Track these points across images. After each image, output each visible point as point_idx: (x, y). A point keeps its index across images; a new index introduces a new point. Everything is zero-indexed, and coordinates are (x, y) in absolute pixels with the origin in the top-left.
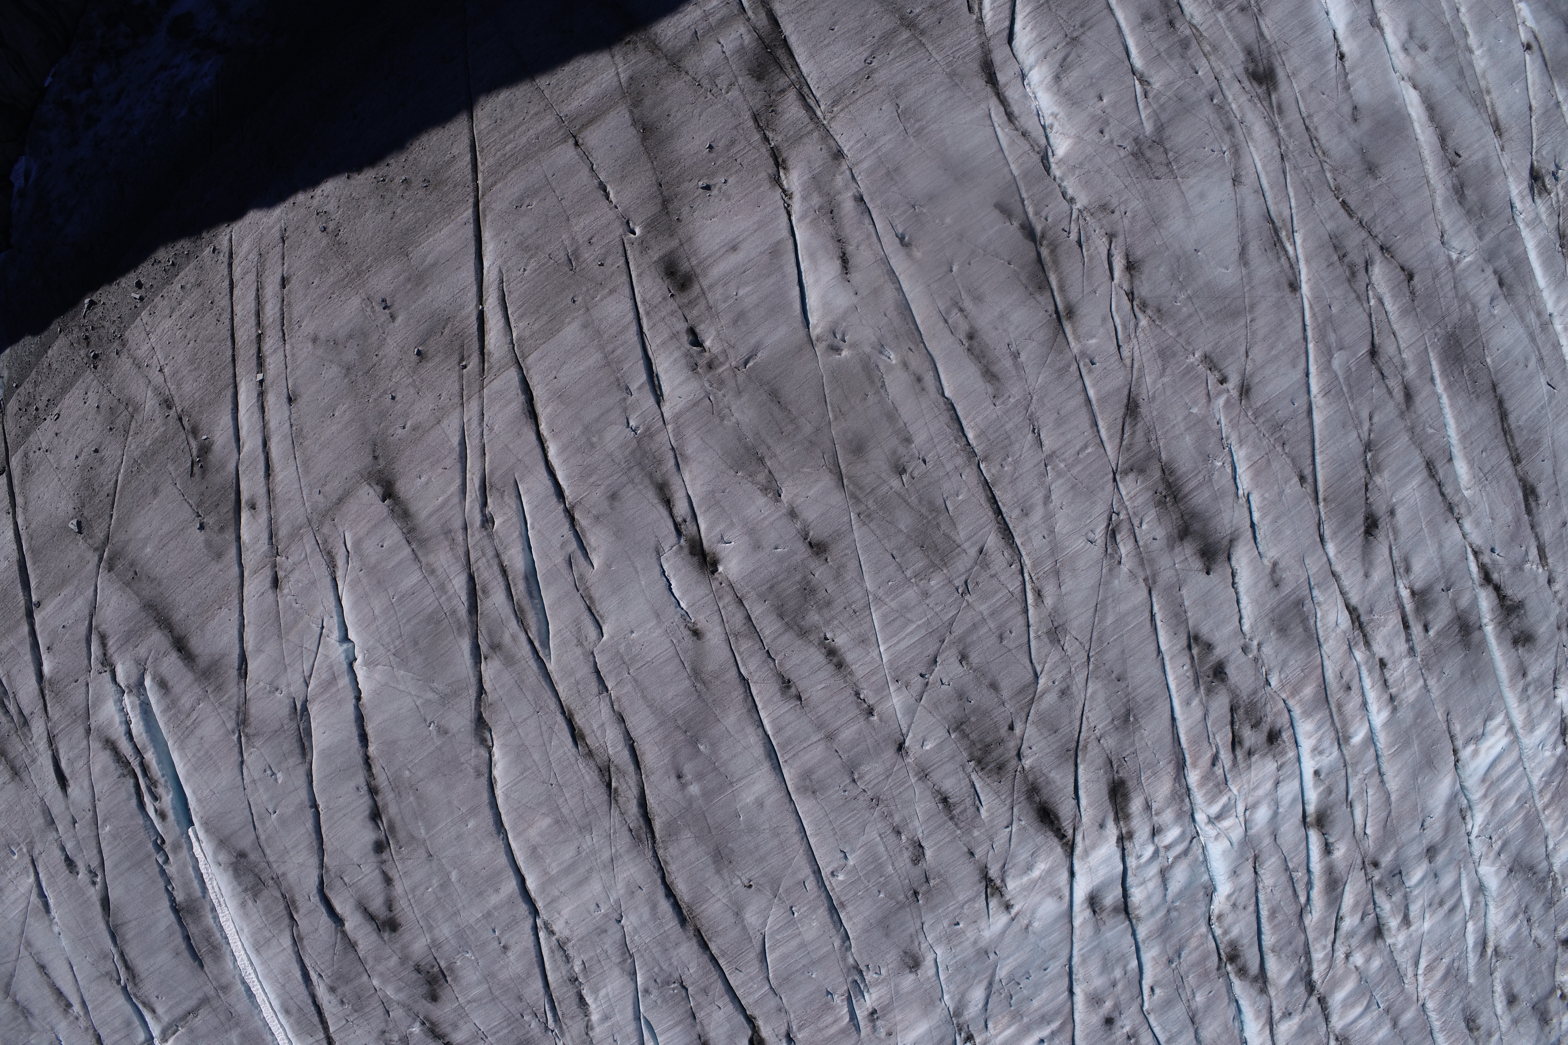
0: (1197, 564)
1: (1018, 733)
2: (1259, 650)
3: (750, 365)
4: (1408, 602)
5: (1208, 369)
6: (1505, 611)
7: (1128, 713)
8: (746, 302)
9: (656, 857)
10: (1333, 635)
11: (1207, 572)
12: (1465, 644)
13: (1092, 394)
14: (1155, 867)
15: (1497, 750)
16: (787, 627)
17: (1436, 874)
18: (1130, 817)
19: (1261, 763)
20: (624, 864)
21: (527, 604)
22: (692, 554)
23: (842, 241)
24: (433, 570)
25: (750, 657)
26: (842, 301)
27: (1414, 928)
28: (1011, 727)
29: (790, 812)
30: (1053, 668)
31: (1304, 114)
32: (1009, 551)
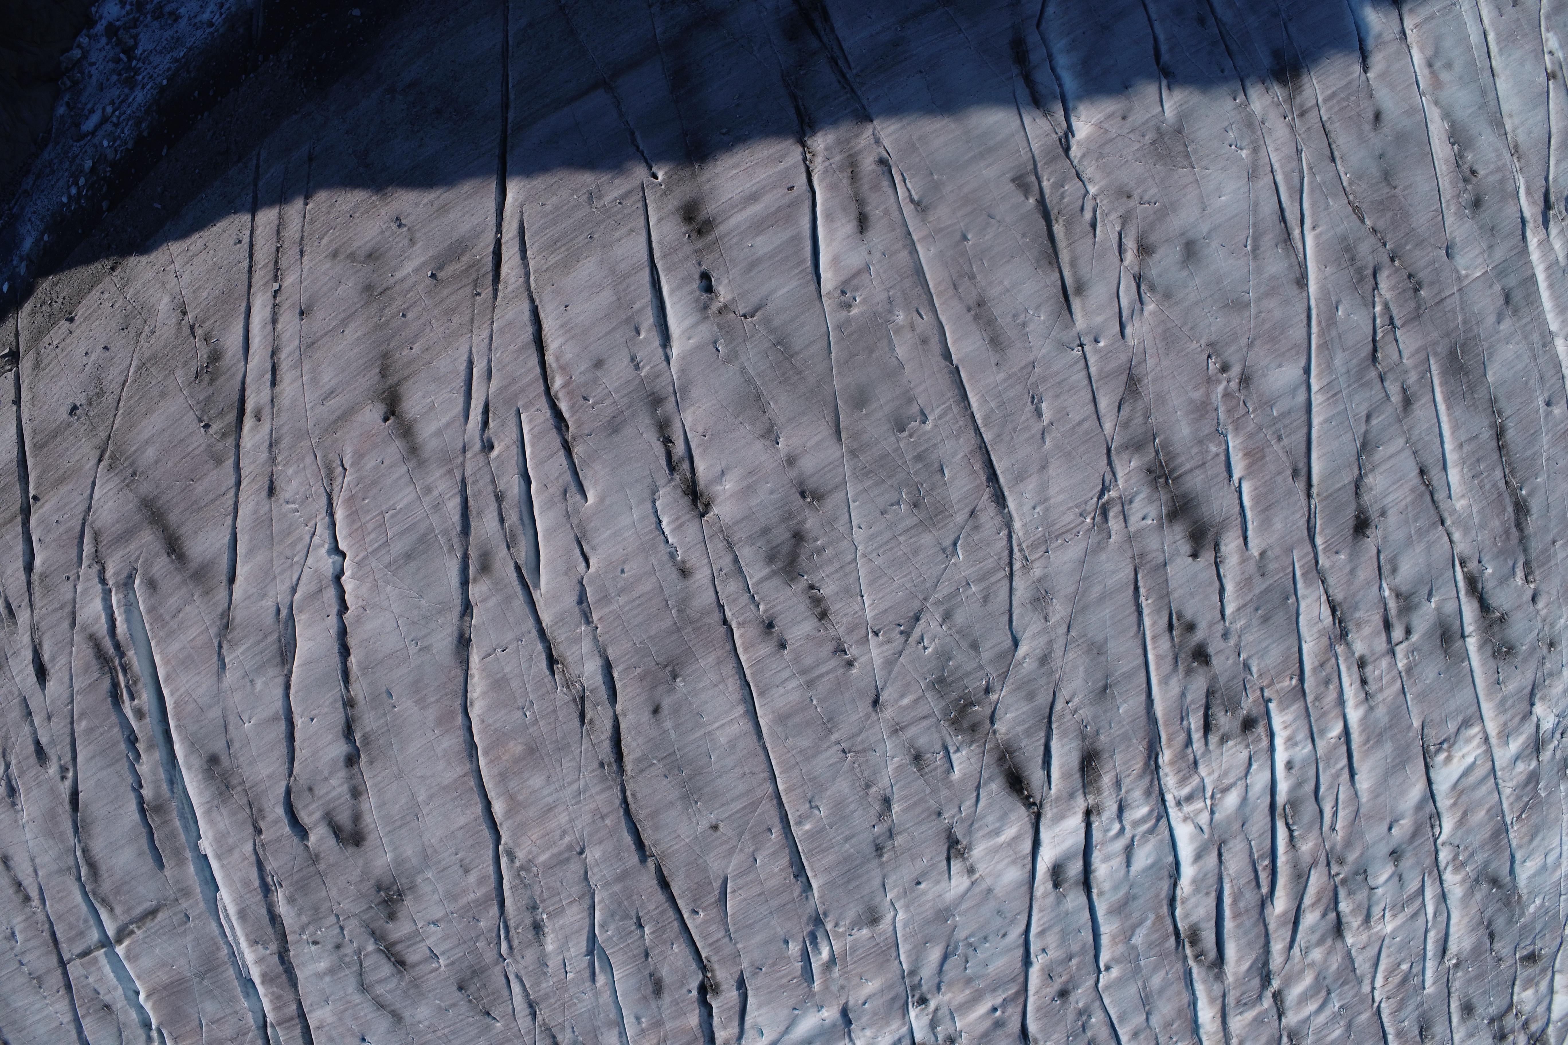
0: (1185, 548)
1: (993, 697)
2: (1240, 637)
3: (759, 314)
4: (1392, 604)
5: (1209, 357)
6: (1487, 622)
7: (1105, 688)
8: (761, 252)
9: (624, 791)
10: (1315, 630)
11: (1195, 555)
12: (1445, 651)
13: (1093, 370)
14: (1121, 844)
15: (1470, 760)
16: (774, 573)
17: (1400, 878)
18: (1099, 791)
19: (1234, 749)
20: (592, 796)
21: (519, 531)
22: (685, 493)
23: (860, 201)
24: (428, 490)
25: (735, 600)
26: (855, 260)
27: (1375, 930)
28: (987, 691)
29: (762, 757)
30: (1034, 637)
31: (1324, 118)
32: (999, 517)
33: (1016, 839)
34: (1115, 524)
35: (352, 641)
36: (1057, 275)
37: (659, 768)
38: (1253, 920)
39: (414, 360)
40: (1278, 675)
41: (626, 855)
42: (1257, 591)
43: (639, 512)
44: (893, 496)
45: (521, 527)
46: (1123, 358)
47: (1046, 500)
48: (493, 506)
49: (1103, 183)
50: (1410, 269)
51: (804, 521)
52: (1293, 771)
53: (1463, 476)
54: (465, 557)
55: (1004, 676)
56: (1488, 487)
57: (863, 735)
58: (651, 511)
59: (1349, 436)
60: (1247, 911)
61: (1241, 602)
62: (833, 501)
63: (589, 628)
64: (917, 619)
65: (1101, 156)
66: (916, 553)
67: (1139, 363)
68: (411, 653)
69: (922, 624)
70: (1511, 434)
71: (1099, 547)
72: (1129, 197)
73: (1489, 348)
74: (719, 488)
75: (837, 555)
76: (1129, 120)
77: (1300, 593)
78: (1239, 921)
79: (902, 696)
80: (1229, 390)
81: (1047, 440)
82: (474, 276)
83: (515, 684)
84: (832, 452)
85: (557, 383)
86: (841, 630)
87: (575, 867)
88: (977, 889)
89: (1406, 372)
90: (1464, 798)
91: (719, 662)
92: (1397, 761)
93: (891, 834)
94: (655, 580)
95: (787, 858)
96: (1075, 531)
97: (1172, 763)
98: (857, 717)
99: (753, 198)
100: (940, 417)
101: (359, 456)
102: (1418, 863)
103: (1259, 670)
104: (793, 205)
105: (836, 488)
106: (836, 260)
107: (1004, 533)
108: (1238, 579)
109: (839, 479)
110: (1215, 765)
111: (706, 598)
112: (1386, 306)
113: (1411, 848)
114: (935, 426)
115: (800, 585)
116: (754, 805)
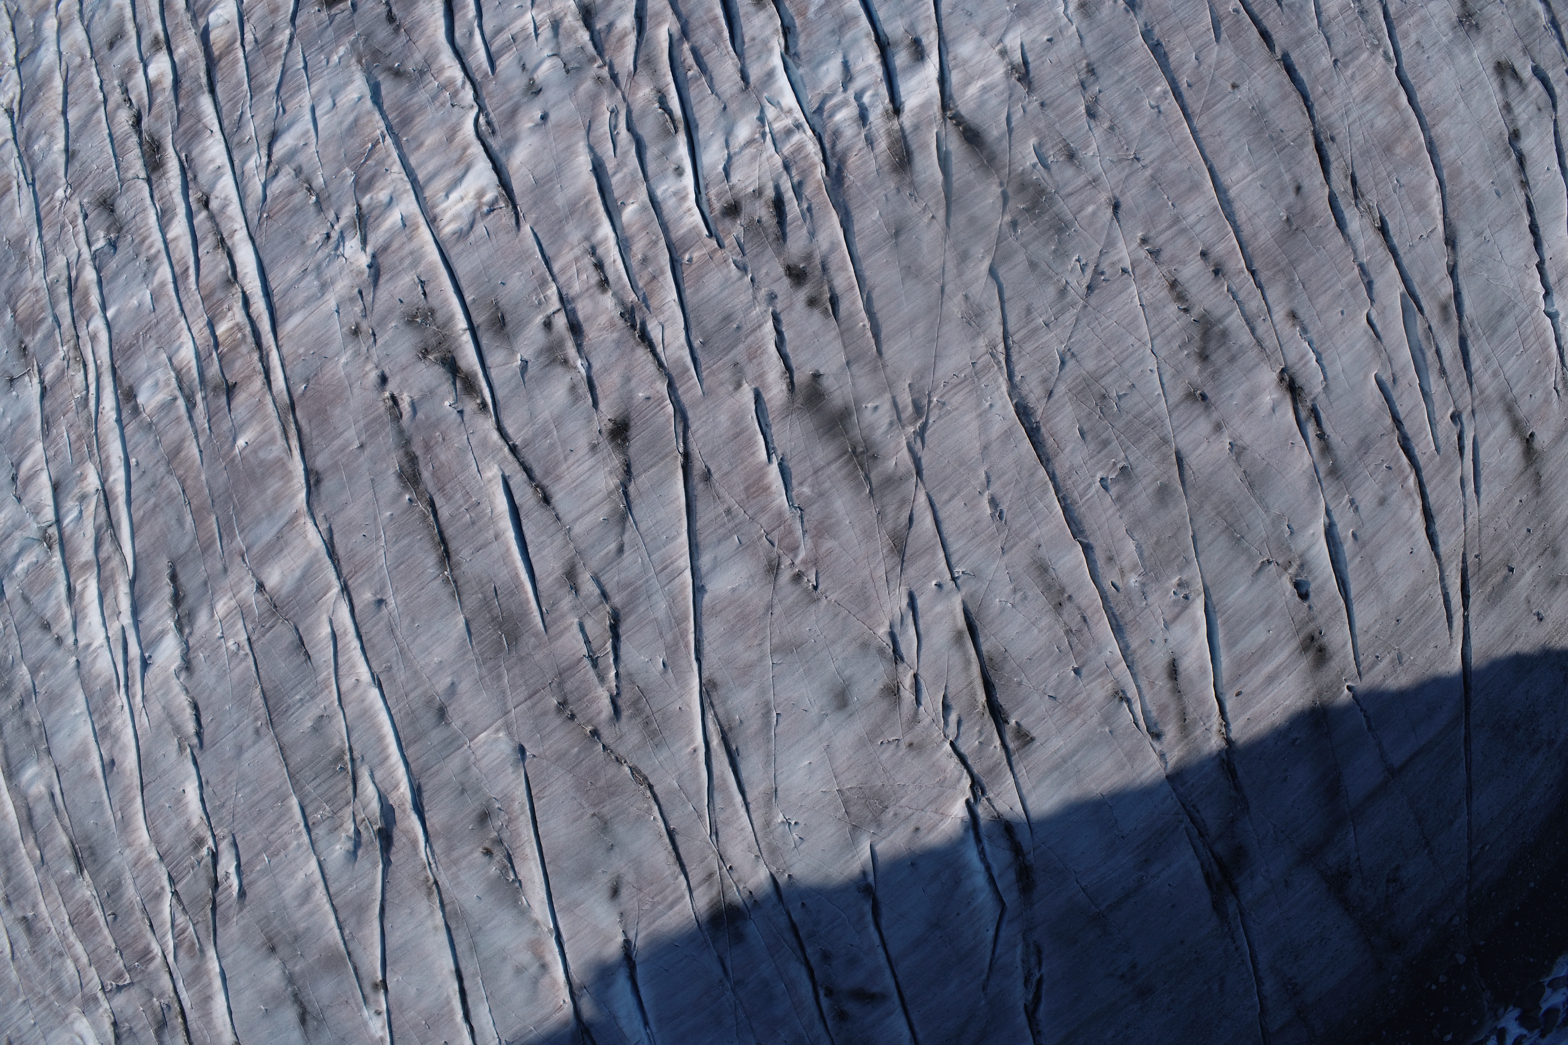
0: (829, 383)
1: (1007, 218)
2: (755, 298)
3: (1258, 566)
4: (571, 351)
5: (815, 588)
6: (445, 346)
7: (897, 234)
8: (1261, 626)
9: (1312, 117)
10: (667, 314)
11: (816, 376)
12: (498, 309)
13: (941, 554)
14: (859, 83)
15: (454, 196)
16: (1220, 321)
17: (524, 67)
18: (889, 133)
19: (747, 183)
20: (1337, 111)
21: (1424, 344)
22: (1301, 388)
23: (1177, 691)
24: (1495, 375)
25: (1249, 293)
26: (1179, 631)
27: (545, 14)
28: (1014, 224)
29: (1207, 152)
30: (977, 279)
31: (682, 877)
32: (1024, 393)
33: (966, 84)
34: (906, 399)
35: (1530, 238)
36: (984, 648)
37: (1288, 137)
38: (696, 16)
39: (1518, 491)
40: (706, 263)
41: (1301, 60)
42: (741, 347)
43: (1336, 368)
44: (1125, 404)
45: (1423, 347)
46: (911, 572)
47: (980, 415)
48: (1447, 363)
49: (939, 754)
50: (572, 725)
51: (1200, 372)
52: (674, 166)
53: (491, 503)
54: (1460, 317)
55: (1000, 239)
56: (459, 495)
57: (1123, 175)
58: (1328, 370)
59: (643, 527)
60: (704, 25)
61: (758, 333)
62: (1177, 393)
63: (1360, 260)
64: (1089, 287)
65: (941, 783)
66: (1100, 351)
67: (893, 568)
68: (1488, 230)
69: (1085, 282)
70: (430, 560)
71: (921, 373)
72: (911, 745)
73: (465, 653)
74: (1275, 396)
75: (1169, 342)
76: (911, 829)
77: (686, 352)
78: (711, 14)
79: (1094, 214)
80: (791, 556)
81: (983, 475)
82: (1481, 573)
83: (1409, 207)
84: (1184, 440)
85: (1412, 480)
86: (1156, 271)
87: (1339, 48)
88: (996, 35)
89: (574, 608)
90: (455, 156)
91: (1255, 235)
92: (547, 187)
93: (1083, 85)
94: (1317, 307)
95: (1171, 60)
96: (949, 387)
97: (813, 165)
98: (1132, 191)
99: (1271, 679)
100: (1090, 485)
101: (1547, 401)
102: (504, 84)
103: (728, 266)
104: (1237, 678)
105: (1177, 406)
106: (1195, 629)
107: (1017, 378)
108: (765, 357)
109: (1175, 415)
110: (766, 166)
111: (1274, 293)
112: (602, 679)
113: (515, 100)
114: (1093, 476)
115: (1196, 312)
116: (1207, 107)
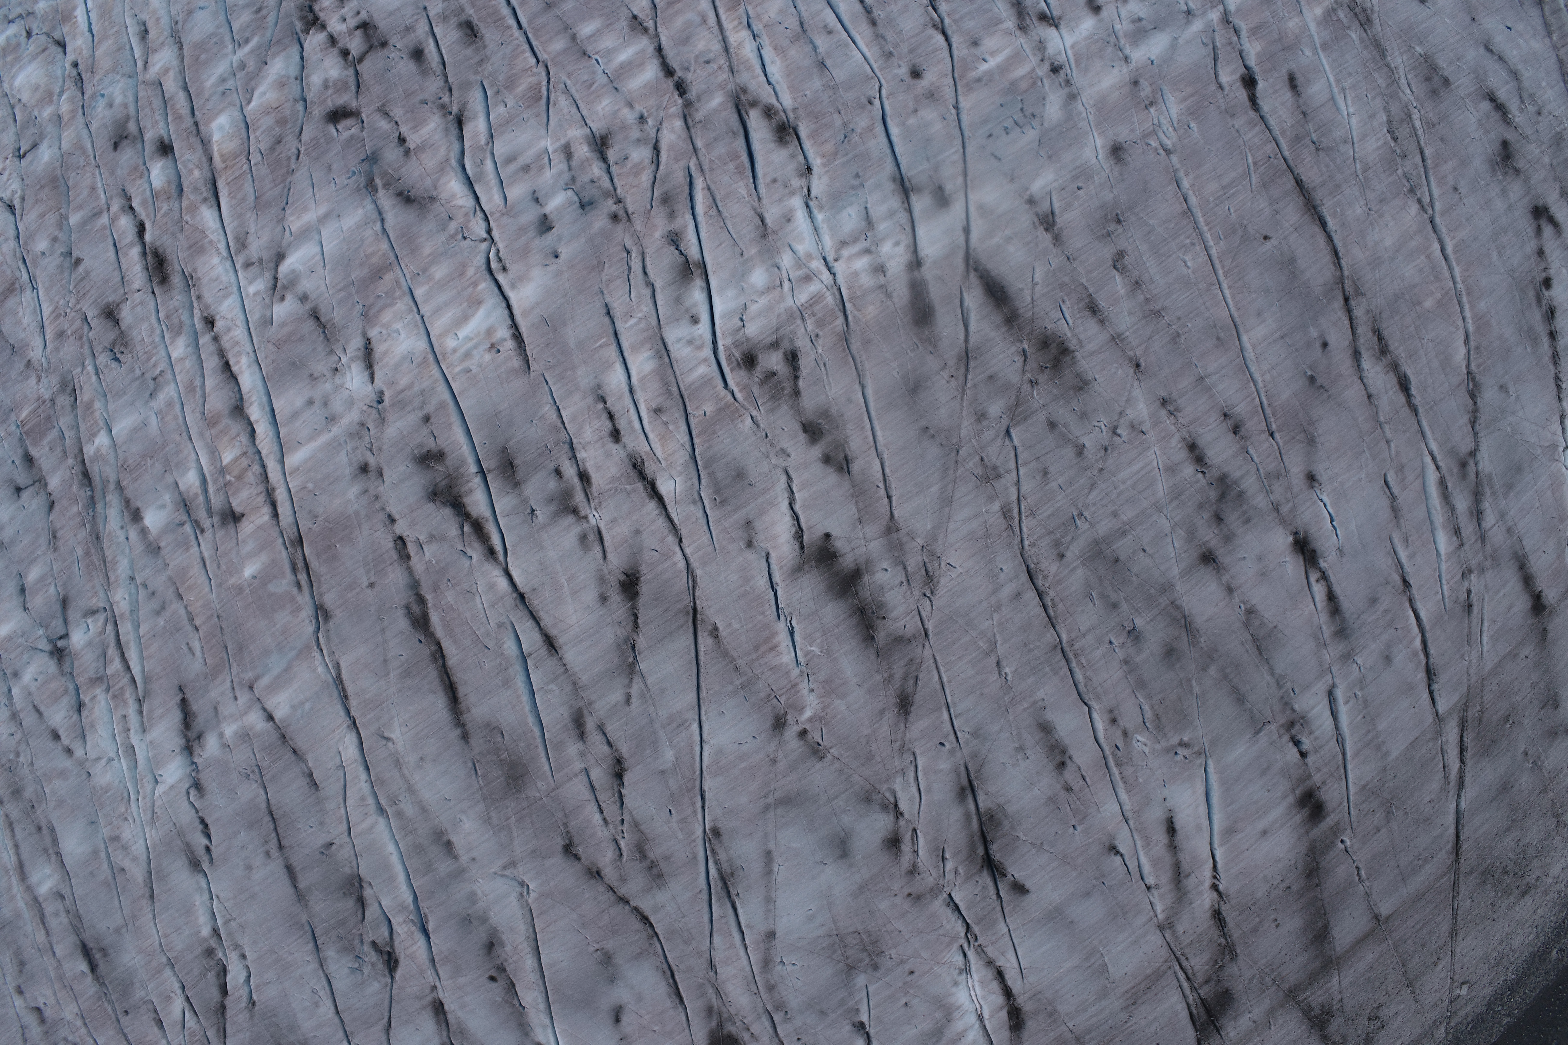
0: (840, 544)
1: (1028, 377)
3: (1259, 727)
4: (580, 500)
5: (820, 744)
6: (454, 491)
7: (914, 391)
9: (1342, 269)
11: (827, 537)
12: (507, 453)
13: (944, 715)
14: (878, 231)
16: (1237, 483)
17: (536, 200)
18: (908, 283)
19: (760, 335)
20: (1369, 263)
22: (1314, 551)
23: (1173, 847)
24: (1508, 533)
25: (1269, 455)
27: (556, 144)
28: (1034, 383)
33: (993, 234)
34: (916, 564)
35: (1553, 389)
38: (717, 153)
41: (1336, 209)
42: (753, 505)
43: (1350, 529)
47: (992, 578)
49: (936, 904)
50: (577, 865)
51: (1214, 533)
52: (690, 313)
53: (500, 648)
55: (1019, 399)
57: (1148, 332)
59: (650, 680)
60: (725, 163)
61: (769, 494)
62: (1189, 557)
67: (897, 728)
71: (933, 535)
72: (909, 895)
73: (471, 794)
74: (1287, 559)
76: (906, 972)
80: (797, 714)
85: (1416, 641)
86: (1176, 434)
88: (1023, 181)
89: (580, 755)
91: (1277, 395)
94: (1336, 468)
97: (833, 317)
98: (1156, 349)
101: (1560, 557)
102: (517, 217)
103: (744, 420)
104: (1228, 836)
105: (1188, 569)
108: (776, 515)
109: (1186, 578)
110: (784, 317)
113: (529, 235)
115: (1214, 474)
